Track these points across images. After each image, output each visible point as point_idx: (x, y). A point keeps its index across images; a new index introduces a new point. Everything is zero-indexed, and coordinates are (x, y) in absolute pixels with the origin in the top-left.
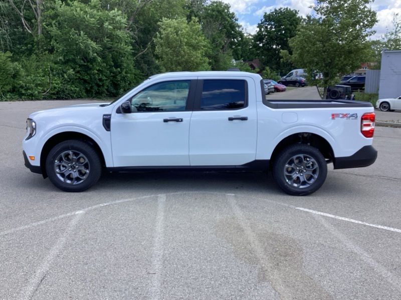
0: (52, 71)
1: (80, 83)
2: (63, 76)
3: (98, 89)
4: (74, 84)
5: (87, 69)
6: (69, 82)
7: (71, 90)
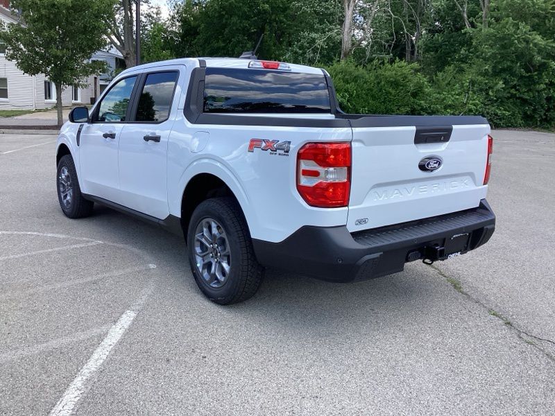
0: (473, 85)
1: (514, 104)
2: (487, 94)
3: (545, 114)
4: (503, 105)
5: (530, 82)
6: (496, 101)
7: (496, 115)
